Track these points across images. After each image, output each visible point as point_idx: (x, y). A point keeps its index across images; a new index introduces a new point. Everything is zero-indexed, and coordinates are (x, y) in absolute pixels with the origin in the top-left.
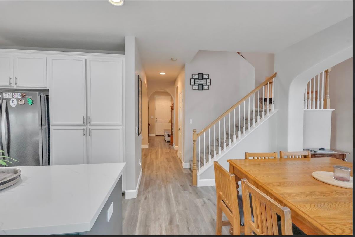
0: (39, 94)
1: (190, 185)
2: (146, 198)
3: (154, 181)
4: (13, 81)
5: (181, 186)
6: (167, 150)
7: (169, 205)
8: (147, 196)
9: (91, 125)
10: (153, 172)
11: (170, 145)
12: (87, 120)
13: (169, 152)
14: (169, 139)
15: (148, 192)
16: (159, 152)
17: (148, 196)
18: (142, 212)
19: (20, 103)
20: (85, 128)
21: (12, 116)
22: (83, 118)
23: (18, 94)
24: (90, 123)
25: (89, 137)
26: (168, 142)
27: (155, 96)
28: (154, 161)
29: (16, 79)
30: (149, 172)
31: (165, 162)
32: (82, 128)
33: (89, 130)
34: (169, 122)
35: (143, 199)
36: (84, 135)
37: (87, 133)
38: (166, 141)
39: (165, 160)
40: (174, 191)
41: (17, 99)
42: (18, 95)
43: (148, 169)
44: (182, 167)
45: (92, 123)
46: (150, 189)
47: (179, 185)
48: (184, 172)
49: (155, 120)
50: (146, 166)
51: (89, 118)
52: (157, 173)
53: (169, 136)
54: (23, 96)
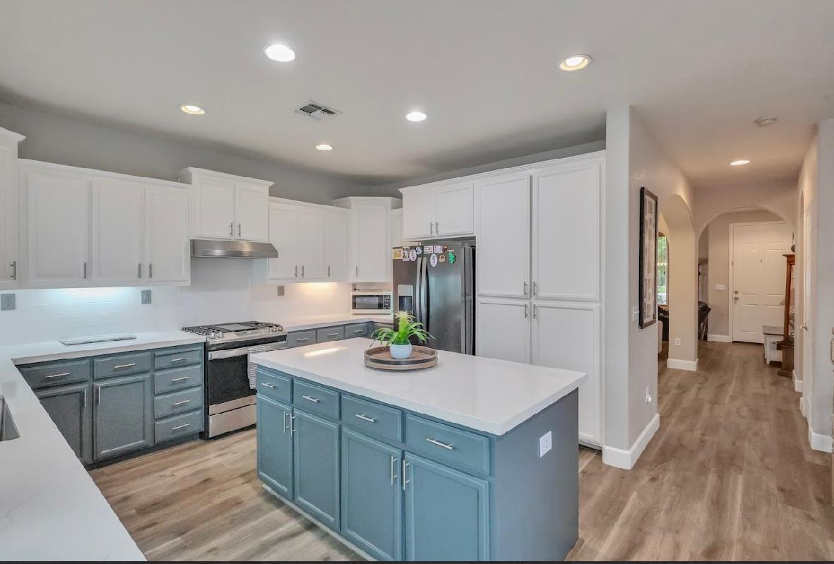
0: (462, 245)
1: (819, 500)
2: (653, 479)
3: (691, 452)
4: (434, 229)
5: (781, 490)
6: (763, 387)
7: (720, 517)
8: (658, 476)
9: (537, 299)
10: (692, 430)
11: (780, 374)
12: (531, 290)
13: (768, 393)
14: (777, 356)
15: (665, 470)
16: (731, 389)
17: (660, 477)
18: (638, 501)
19: (441, 260)
20: (527, 303)
21: (432, 280)
22: (525, 285)
23: (439, 247)
24: (535, 294)
25: (534, 321)
26: (774, 364)
27: (731, 226)
28: (707, 407)
29: (437, 224)
30: (682, 427)
31: (742, 417)
32: (522, 302)
33: (535, 307)
34: (781, 304)
35: (647, 478)
36: (526, 315)
37: (531, 314)
38: (768, 362)
39: (745, 412)
40: (746, 493)
41: (438, 255)
42: (439, 249)
43: (681, 419)
44: (808, 444)
45: (541, 294)
46: (671, 465)
47: (773, 486)
48: (809, 458)
49: (732, 295)
50: (677, 413)
51: (535, 285)
52: (706, 438)
53: (779, 346)
54: (445, 250)
